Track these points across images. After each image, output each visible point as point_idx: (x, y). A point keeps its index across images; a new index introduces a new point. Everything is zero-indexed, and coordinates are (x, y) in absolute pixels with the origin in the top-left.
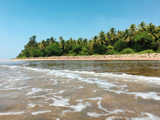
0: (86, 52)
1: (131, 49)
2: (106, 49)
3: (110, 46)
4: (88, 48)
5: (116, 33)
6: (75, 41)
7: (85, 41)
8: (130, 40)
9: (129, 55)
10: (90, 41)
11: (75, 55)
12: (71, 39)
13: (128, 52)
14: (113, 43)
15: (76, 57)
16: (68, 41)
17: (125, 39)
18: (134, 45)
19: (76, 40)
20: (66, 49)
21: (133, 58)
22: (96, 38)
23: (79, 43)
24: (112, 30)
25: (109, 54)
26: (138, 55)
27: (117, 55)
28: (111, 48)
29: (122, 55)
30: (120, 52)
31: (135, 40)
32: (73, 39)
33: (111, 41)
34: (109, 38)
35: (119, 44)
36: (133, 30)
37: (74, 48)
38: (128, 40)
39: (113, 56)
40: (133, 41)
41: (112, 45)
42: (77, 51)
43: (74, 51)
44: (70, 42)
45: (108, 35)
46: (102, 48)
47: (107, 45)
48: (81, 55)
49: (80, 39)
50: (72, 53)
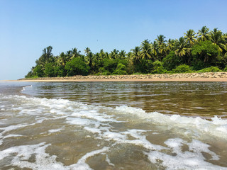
0: (123, 69)
1: (188, 66)
2: (152, 66)
3: (157, 62)
4: (126, 65)
5: (166, 43)
6: (107, 54)
7: (122, 53)
8: (186, 53)
9: (184, 74)
10: (129, 54)
11: (108, 74)
12: (102, 51)
13: (183, 71)
14: (161, 56)
15: (109, 76)
16: (97, 55)
17: (179, 51)
18: (192, 60)
19: (109, 53)
20: (95, 66)
21: (190, 79)
22: (137, 50)
23: (113, 57)
24: (161, 38)
25: (156, 72)
26: (197, 75)
27: (168, 75)
28: (159, 65)
29: (174, 74)
30: (171, 70)
31: (194, 53)
32: (105, 51)
33: (159, 54)
34: (157, 50)
35: (171, 58)
36: (191, 39)
37: (106, 64)
38: (183, 53)
39: (162, 75)
40: (191, 54)
41: (161, 59)
42: (111, 69)
43: (106, 69)
44: (100, 55)
45: (155, 45)
46: (146, 64)
47: (153, 60)
48: (116, 74)
49: (115, 50)
50: (103, 71)
